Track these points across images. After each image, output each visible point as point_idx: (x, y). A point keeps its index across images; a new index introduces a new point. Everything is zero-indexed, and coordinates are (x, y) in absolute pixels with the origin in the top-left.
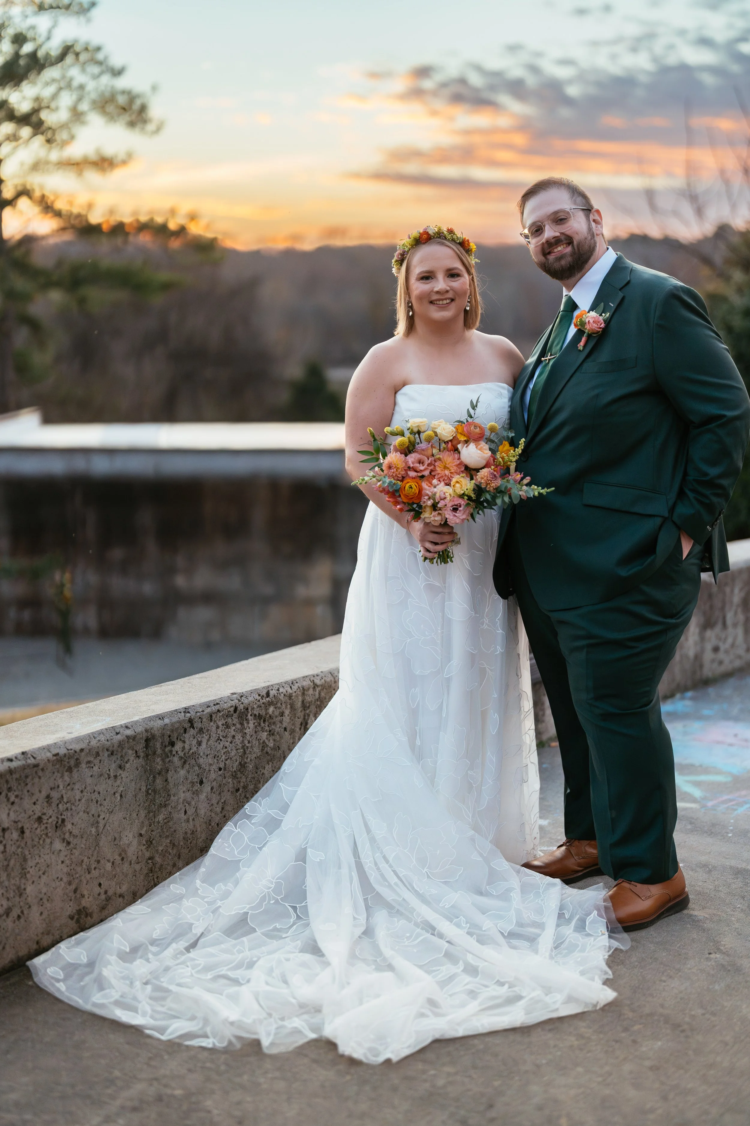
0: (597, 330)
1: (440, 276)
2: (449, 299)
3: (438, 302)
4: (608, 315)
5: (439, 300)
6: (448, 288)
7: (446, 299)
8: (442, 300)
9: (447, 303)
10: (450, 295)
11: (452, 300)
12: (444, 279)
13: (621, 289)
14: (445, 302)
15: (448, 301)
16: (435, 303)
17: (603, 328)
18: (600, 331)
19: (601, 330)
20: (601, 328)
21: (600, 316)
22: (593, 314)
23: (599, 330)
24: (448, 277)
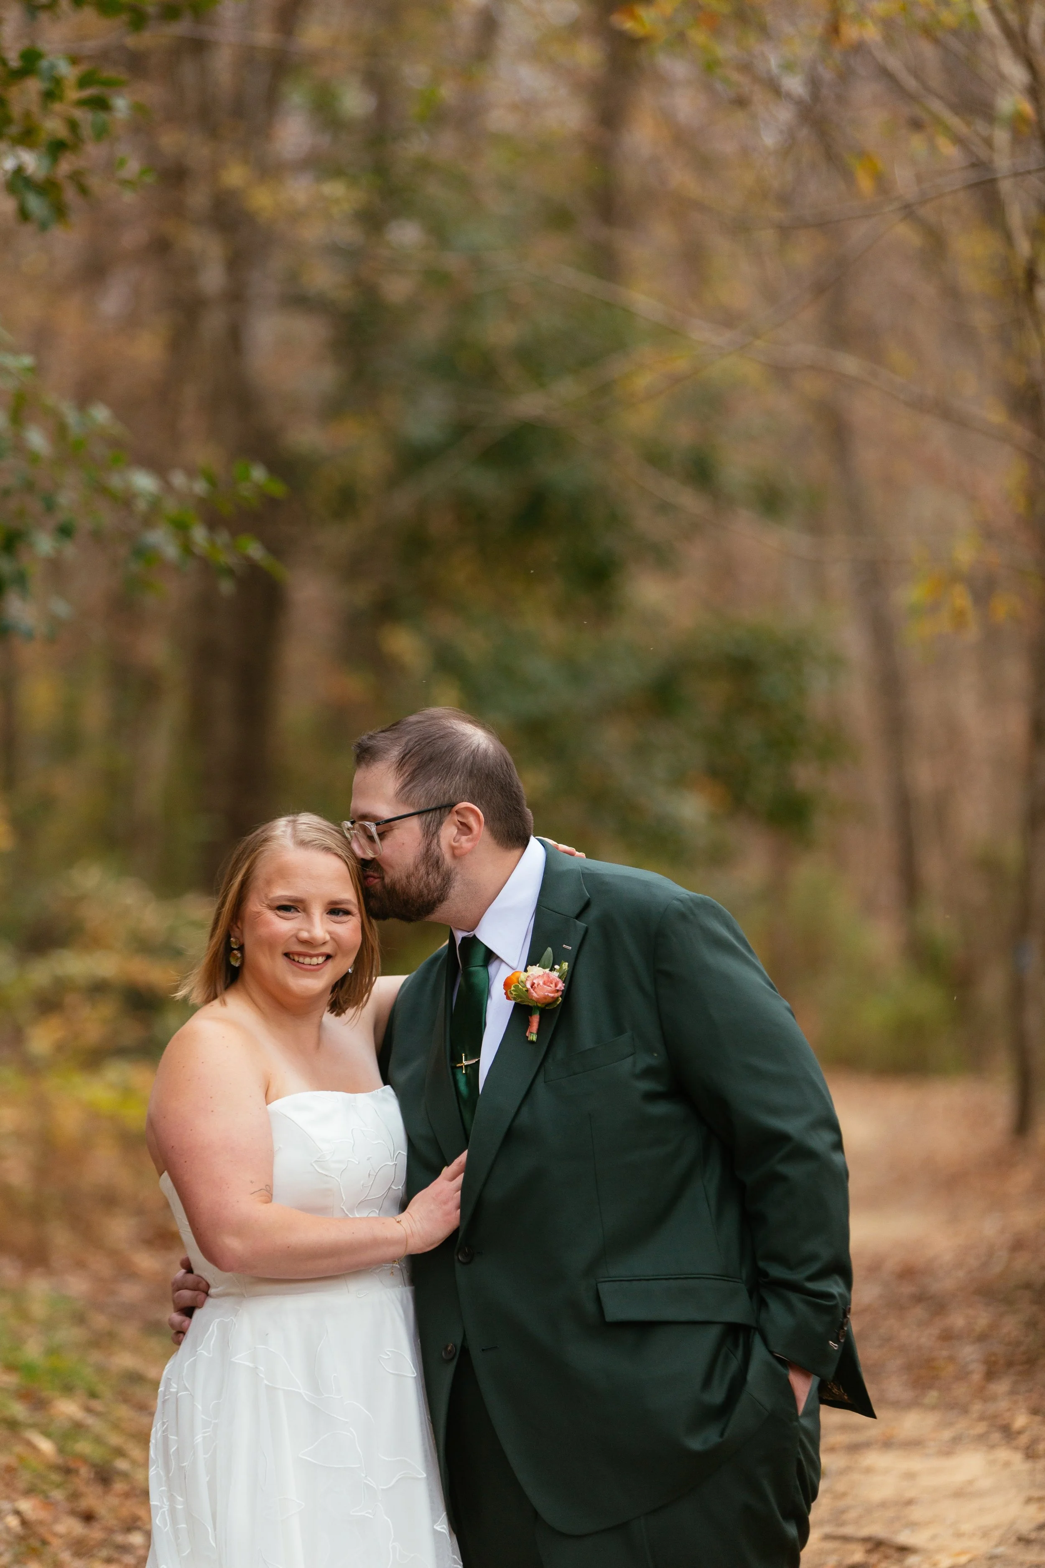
0: (553, 997)
1: (317, 912)
2: (322, 955)
3: (301, 960)
4: (565, 966)
5: (305, 955)
6: (328, 937)
7: (317, 956)
8: (311, 956)
9: (318, 964)
10: (327, 949)
11: (328, 957)
12: (322, 919)
13: (578, 917)
14: (315, 961)
15: (321, 960)
16: (296, 958)
17: (563, 991)
18: (558, 998)
19: (560, 993)
20: (558, 991)
21: (551, 970)
22: (536, 971)
23: (556, 995)
24: (327, 913)
